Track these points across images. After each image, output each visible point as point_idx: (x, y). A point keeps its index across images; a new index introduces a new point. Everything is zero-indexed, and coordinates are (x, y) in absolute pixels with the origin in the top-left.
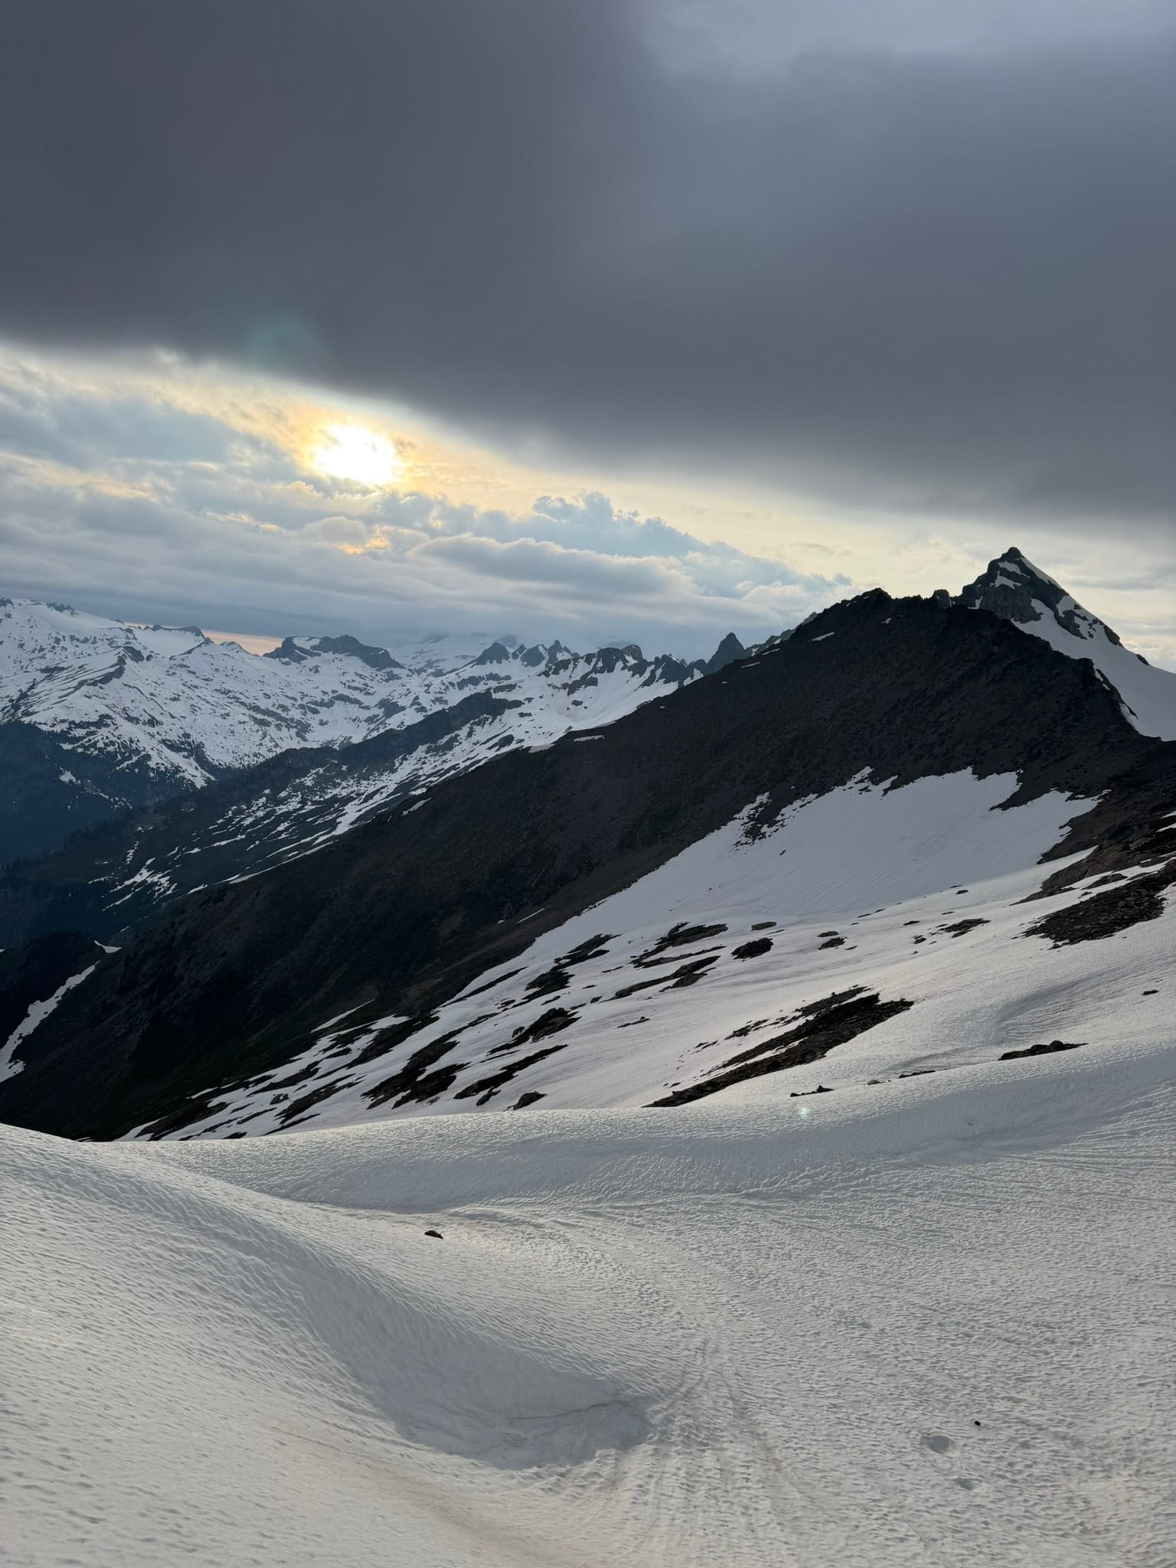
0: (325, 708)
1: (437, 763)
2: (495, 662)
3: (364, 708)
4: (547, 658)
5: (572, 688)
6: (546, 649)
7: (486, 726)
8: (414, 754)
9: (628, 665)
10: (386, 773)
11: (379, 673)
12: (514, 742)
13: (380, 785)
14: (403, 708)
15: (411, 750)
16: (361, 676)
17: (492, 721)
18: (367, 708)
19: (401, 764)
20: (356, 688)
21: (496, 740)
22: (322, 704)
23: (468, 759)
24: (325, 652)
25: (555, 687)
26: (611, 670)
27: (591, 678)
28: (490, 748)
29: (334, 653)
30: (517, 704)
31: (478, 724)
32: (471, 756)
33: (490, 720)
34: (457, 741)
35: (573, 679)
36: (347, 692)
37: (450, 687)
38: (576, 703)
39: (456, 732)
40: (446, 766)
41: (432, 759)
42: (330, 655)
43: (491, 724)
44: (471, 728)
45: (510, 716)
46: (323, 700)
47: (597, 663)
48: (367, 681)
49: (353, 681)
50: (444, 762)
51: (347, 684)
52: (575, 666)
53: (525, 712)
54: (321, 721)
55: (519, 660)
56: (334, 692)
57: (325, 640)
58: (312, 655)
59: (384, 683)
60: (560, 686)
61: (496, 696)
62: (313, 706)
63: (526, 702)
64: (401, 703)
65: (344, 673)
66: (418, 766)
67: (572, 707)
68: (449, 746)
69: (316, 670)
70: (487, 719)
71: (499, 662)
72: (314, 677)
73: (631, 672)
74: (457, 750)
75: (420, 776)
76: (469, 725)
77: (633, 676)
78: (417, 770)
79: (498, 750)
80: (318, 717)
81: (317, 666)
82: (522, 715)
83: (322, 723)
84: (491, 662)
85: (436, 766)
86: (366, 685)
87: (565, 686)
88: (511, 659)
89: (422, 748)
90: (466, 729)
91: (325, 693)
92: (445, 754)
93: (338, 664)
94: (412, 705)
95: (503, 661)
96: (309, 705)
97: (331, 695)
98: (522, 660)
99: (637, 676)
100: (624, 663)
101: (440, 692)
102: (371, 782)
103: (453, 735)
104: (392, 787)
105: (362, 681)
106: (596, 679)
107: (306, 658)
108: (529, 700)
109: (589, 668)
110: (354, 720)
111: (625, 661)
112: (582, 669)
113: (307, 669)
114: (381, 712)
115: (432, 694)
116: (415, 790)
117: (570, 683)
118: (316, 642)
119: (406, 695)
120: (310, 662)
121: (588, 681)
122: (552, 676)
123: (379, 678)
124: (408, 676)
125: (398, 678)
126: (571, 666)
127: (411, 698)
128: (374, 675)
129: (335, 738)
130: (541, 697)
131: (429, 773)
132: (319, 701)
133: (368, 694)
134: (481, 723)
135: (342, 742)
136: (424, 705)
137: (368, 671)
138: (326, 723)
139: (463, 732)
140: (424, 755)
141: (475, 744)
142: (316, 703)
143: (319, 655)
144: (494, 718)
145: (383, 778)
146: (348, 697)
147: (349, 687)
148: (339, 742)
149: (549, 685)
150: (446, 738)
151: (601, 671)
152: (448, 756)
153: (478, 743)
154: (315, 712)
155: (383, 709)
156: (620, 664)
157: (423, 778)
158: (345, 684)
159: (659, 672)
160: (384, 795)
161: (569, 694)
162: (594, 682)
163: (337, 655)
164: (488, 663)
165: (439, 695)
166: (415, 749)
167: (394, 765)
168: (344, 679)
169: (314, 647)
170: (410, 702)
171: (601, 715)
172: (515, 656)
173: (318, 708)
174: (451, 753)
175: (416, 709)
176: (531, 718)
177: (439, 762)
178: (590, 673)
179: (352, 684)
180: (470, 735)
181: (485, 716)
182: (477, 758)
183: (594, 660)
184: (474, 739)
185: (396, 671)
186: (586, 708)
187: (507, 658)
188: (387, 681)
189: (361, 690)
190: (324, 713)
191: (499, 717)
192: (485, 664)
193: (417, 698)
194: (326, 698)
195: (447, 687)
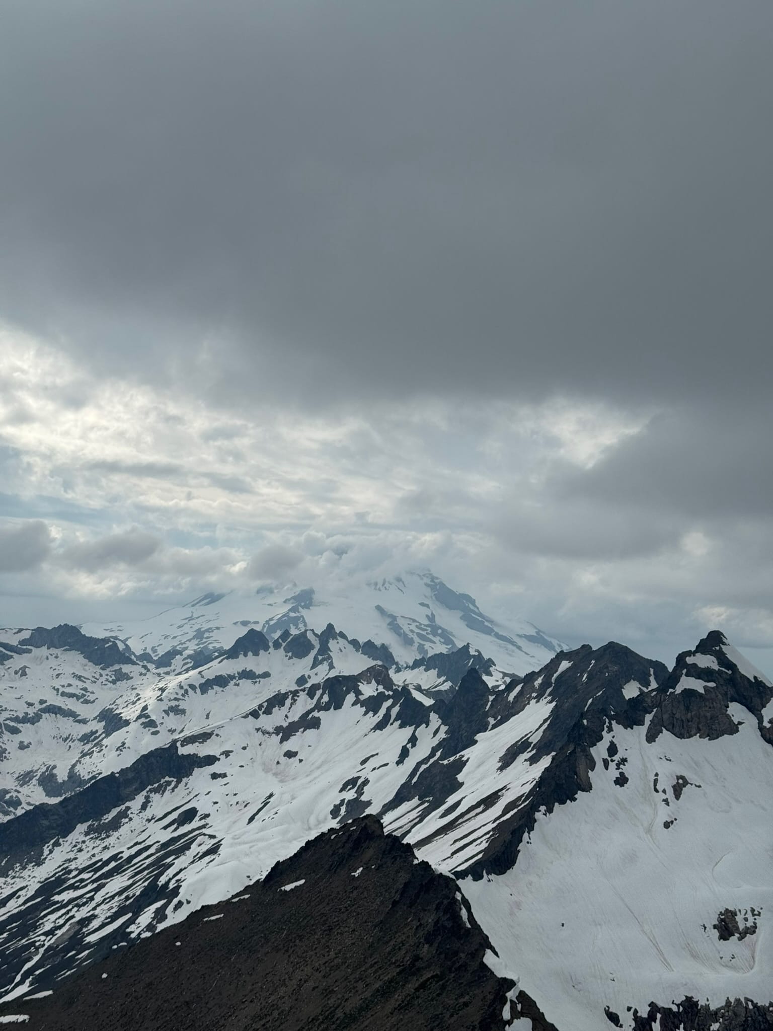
0: (29, 725)
1: (96, 851)
2: (250, 654)
3: (79, 721)
4: (317, 647)
5: (286, 732)
6: (316, 635)
7: (167, 793)
8: (70, 838)
9: (362, 698)
10: (30, 866)
11: (103, 673)
12: (197, 818)
13: (19, 884)
14: (127, 723)
15: (66, 831)
16: (79, 678)
17: (176, 786)
18: (84, 722)
19: (51, 852)
20: (71, 695)
21: (175, 815)
22: (25, 720)
23: (137, 844)
24: (37, 647)
25: (264, 733)
26: (338, 706)
27: (314, 717)
28: (165, 828)
29: (48, 648)
30: (211, 760)
31: (156, 791)
32: (140, 839)
33: (173, 784)
34: (127, 816)
35: (290, 720)
36: (59, 702)
37: (190, 690)
38: (290, 754)
39: (127, 804)
40: (106, 856)
41: (91, 844)
42: (44, 651)
43: (173, 790)
44: (147, 797)
45: (199, 778)
46: (27, 714)
47: (321, 697)
48: (88, 685)
49: (69, 685)
50: (106, 848)
51: (61, 690)
52: (294, 701)
53: (218, 772)
54: (21, 742)
55: (281, 651)
56: (42, 702)
57: (39, 631)
58: (19, 652)
59: (110, 685)
60: (271, 730)
61: (183, 751)
62: (12, 724)
63: (223, 757)
64: (125, 716)
65: (58, 675)
66: (72, 855)
67: (284, 760)
68: (115, 825)
69: (23, 672)
70: (169, 783)
71: (256, 654)
72: (19, 683)
73: (364, 709)
74: (124, 830)
75: (71, 871)
76: (144, 793)
77: (366, 714)
78: (70, 860)
79: (175, 830)
80: (18, 738)
81: (25, 667)
82: (215, 776)
83: (22, 747)
84: (245, 655)
85: (94, 855)
86: (85, 689)
87: (278, 730)
88: (271, 650)
89: (82, 828)
90: (140, 799)
91: (30, 705)
92: (108, 837)
93: (53, 662)
94: (138, 718)
95: (261, 652)
96: (7, 722)
97: (38, 706)
98: (286, 651)
99: (371, 714)
100: (357, 696)
101: (176, 699)
102: (8, 879)
103: (123, 807)
104: (34, 887)
105: (81, 685)
106: (319, 719)
107: (12, 657)
108: (227, 754)
109: (311, 704)
110: (65, 740)
111: (358, 693)
112: (304, 704)
113: (12, 671)
114: (99, 727)
115: (166, 701)
116: (59, 893)
117: (285, 725)
118: (26, 635)
119: (134, 703)
120: (18, 661)
121: (309, 722)
122: (263, 717)
123: (103, 679)
124: (141, 674)
125: (128, 678)
126: (288, 702)
127: (139, 706)
128: (97, 676)
129: (35, 768)
130: (244, 748)
131: (83, 866)
132: (21, 715)
133: (87, 702)
134: (161, 790)
135: (44, 773)
136: (153, 717)
137: (90, 670)
138: (28, 747)
139: (135, 804)
140: (82, 838)
141: (149, 821)
142: (16, 719)
143: (29, 651)
144: (179, 782)
145: (26, 873)
146: (60, 708)
147: (63, 694)
148: (39, 774)
149: (258, 730)
150: (114, 812)
151: (326, 708)
152: (111, 840)
153: (152, 818)
154: (15, 731)
155: (103, 723)
156: (351, 698)
157: (74, 873)
158: (58, 690)
159: (395, 711)
160: (21, 901)
161: (281, 742)
162: (315, 724)
163: (53, 651)
164: (241, 656)
165: (174, 703)
166: (71, 829)
167: (42, 852)
168: (57, 683)
169: (23, 642)
170: (138, 713)
171: (318, 773)
172: (277, 645)
173: (19, 726)
174: (116, 834)
175: (143, 724)
176: (225, 780)
177: (100, 848)
178: (312, 710)
179: (68, 690)
180: (144, 807)
181: (167, 778)
182: (148, 843)
183: (319, 693)
184: (148, 813)
185: (126, 668)
186: (301, 761)
187: (266, 648)
188: (114, 682)
189: (78, 697)
190: (27, 732)
191: (185, 780)
192: (237, 657)
193: (145, 708)
194: (31, 711)
195: (186, 691)
